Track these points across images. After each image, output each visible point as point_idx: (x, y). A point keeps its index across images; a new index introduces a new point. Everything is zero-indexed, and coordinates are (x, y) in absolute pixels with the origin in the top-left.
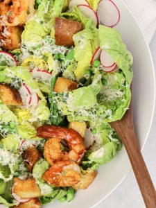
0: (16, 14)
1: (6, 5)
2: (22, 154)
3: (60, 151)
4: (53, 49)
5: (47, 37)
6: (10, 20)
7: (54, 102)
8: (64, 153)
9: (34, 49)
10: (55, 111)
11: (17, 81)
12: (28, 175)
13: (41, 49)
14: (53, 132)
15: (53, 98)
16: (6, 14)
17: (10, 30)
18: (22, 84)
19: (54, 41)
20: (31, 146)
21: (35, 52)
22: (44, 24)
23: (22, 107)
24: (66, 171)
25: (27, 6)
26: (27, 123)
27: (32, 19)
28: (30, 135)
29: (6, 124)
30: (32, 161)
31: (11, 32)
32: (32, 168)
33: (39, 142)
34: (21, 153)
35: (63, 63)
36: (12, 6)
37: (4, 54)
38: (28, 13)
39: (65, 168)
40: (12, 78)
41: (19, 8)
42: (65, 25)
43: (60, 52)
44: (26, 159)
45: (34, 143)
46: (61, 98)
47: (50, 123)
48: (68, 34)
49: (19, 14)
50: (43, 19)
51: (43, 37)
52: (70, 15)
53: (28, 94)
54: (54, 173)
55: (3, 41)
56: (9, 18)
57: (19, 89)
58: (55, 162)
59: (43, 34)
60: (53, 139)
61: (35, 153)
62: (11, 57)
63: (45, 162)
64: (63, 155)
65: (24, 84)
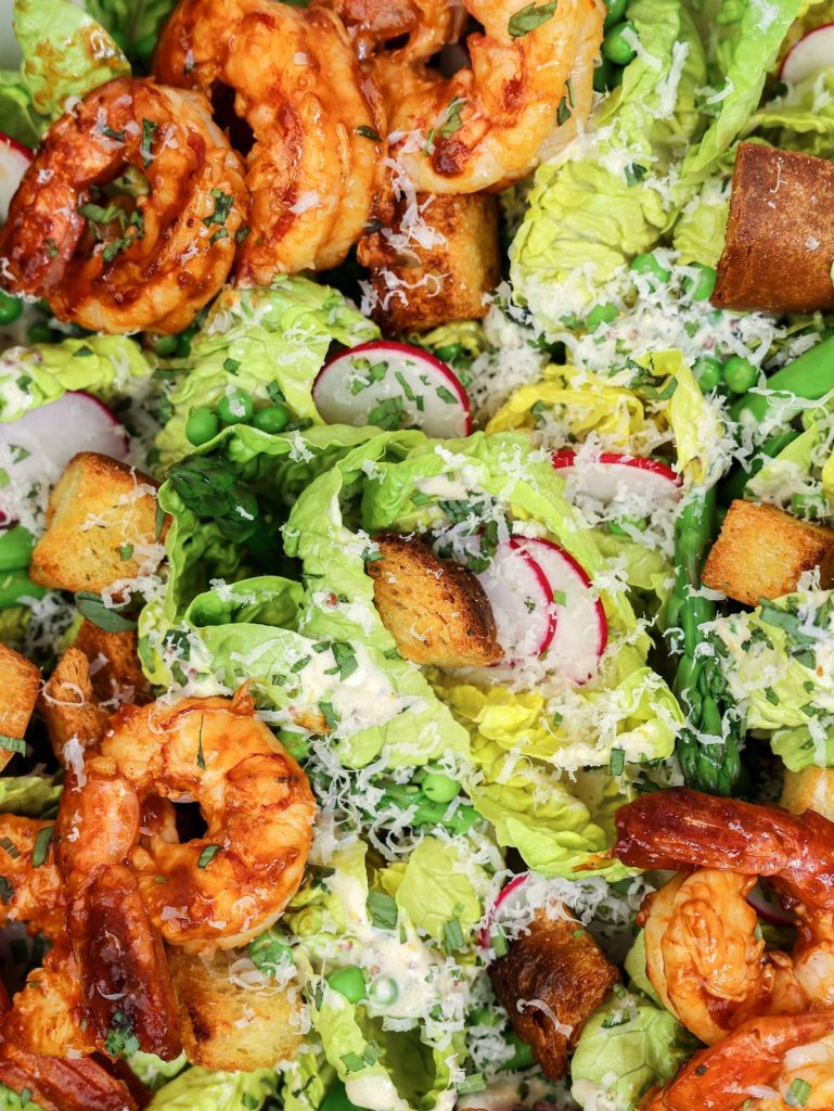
0: (490, 126)
1: (415, 66)
2: (497, 964)
3: (754, 952)
4: (692, 329)
5: (661, 255)
6: (444, 159)
7: (705, 649)
8: (776, 966)
9: (578, 327)
10: (711, 704)
11: (473, 522)
12: (524, 1091)
13: (623, 330)
14: (712, 834)
15: (706, 628)
16: (423, 122)
17: (444, 214)
18: (503, 535)
19: (700, 281)
20: (554, 914)
21: (580, 348)
22: (651, 181)
23: (494, 676)
24: (810, 1076)
25: (561, 76)
26: (531, 776)
27: (574, 151)
28: (570, 848)
29: (401, 778)
30: (571, 1007)
31: (450, 230)
32: (570, 1048)
33: (601, 892)
34: (489, 956)
35: (747, 416)
36: (463, 77)
37: (397, 358)
38: (562, 115)
39: (797, 1057)
40: (446, 506)
41: (515, 87)
42: (799, 190)
43: (736, 346)
44: (531, 994)
45: (575, 896)
46: (776, 634)
47: (678, 780)
48: (813, 244)
49: (511, 125)
50: (644, 154)
51: (631, 260)
52: (800, 124)
53: (540, 599)
54: (735, 1089)
55: (392, 280)
56: (440, 142)
57: (483, 566)
58: (729, 1017)
59: (637, 240)
60: (713, 879)
61: (588, 962)
62: (438, 378)
63: (647, 1013)
64: (769, 974)
65: (515, 540)
